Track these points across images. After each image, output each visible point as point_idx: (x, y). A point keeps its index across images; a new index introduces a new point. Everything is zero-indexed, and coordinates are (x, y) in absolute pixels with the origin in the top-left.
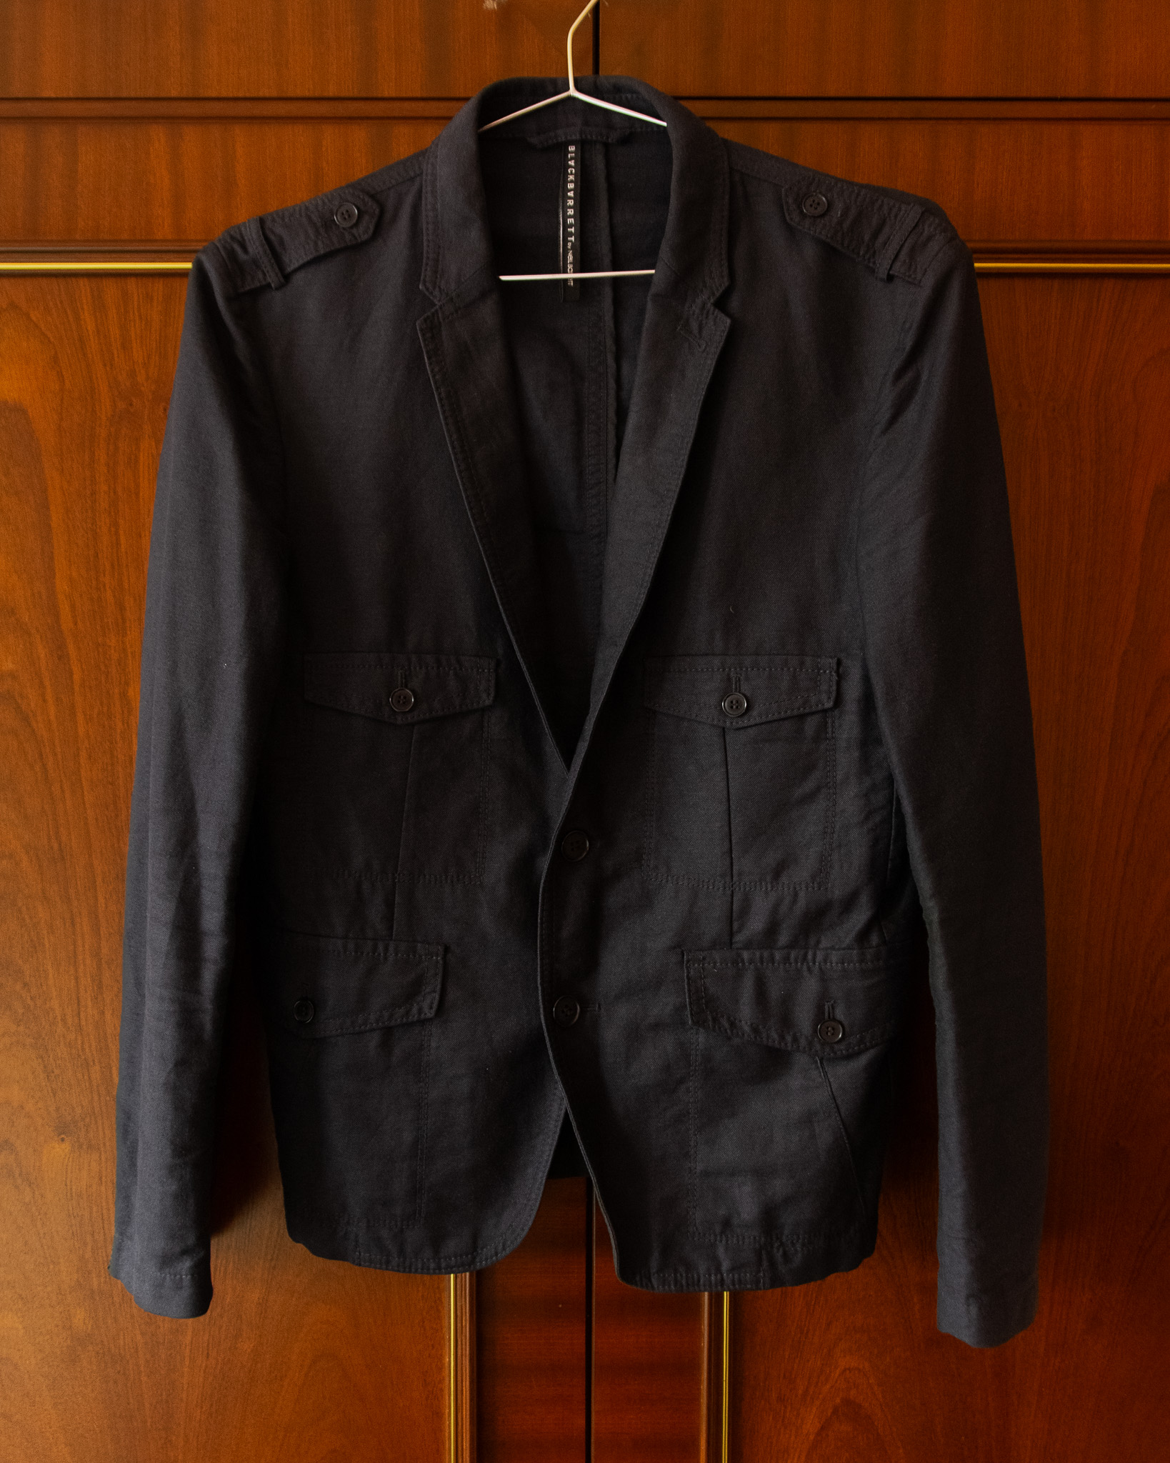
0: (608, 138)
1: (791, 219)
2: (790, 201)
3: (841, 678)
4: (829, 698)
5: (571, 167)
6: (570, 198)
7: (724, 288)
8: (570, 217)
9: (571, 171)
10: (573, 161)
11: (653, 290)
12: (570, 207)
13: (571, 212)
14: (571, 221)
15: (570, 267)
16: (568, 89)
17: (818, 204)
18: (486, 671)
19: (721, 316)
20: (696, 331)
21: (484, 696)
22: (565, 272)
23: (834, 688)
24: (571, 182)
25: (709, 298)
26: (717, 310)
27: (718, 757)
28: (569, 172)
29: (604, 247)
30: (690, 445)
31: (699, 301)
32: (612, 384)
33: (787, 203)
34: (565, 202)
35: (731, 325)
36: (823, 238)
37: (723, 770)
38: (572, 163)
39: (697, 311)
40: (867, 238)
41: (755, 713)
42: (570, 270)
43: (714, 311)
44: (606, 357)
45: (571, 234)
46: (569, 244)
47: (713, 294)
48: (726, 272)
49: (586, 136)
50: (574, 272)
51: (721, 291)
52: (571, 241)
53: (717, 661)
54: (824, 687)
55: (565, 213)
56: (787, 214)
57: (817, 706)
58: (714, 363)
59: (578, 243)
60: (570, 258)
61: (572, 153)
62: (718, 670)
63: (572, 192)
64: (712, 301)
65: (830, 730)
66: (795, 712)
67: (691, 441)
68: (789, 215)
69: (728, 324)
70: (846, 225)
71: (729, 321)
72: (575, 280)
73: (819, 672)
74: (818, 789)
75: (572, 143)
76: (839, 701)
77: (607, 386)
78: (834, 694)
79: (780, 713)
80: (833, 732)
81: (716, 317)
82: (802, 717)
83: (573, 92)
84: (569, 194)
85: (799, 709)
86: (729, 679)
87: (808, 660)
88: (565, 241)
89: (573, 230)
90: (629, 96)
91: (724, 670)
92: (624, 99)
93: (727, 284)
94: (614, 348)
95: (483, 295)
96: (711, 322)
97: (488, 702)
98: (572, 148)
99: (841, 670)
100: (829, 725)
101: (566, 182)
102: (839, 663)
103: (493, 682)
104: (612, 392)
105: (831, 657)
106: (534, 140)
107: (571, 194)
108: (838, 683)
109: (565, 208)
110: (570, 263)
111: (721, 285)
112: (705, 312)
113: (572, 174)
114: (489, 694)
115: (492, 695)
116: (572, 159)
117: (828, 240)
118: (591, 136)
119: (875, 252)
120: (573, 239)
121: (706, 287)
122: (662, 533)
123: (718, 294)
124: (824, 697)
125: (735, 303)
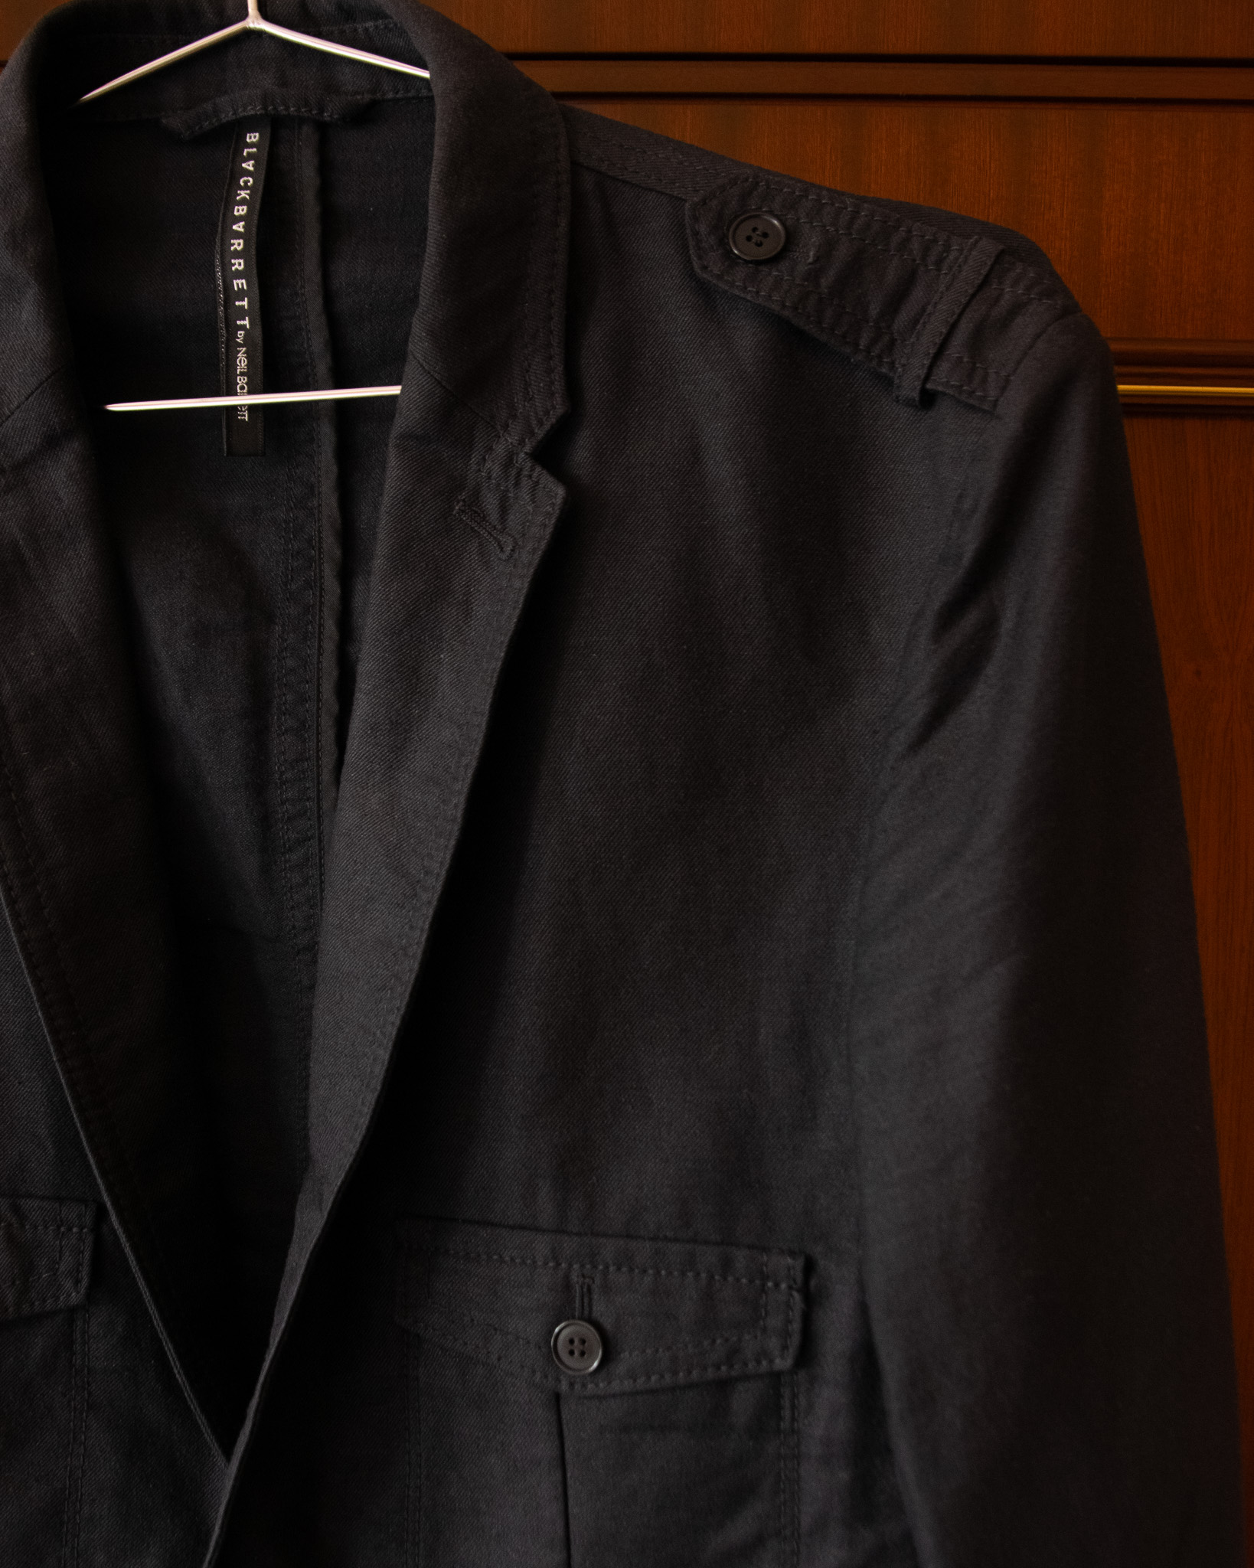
0: (321, 111)
1: (705, 268)
2: (703, 228)
3: (812, 1299)
4: (785, 1347)
5: (248, 173)
6: (238, 235)
7: (554, 420)
8: (238, 275)
9: (246, 182)
10: (252, 162)
11: (399, 425)
12: (237, 255)
13: (238, 264)
14: (240, 283)
15: (241, 381)
16: (244, 15)
17: (765, 235)
18: (75, 1230)
19: (548, 481)
20: (494, 516)
21: (68, 1284)
22: (231, 392)
23: (796, 1326)
24: (243, 202)
25: (522, 442)
26: (538, 469)
27: (545, 1449)
28: (242, 184)
29: (316, 341)
30: (470, 773)
31: (500, 449)
32: (330, 628)
33: (696, 234)
34: (225, 244)
35: (565, 501)
36: (775, 307)
37: (558, 1475)
38: (249, 166)
39: (496, 471)
40: (874, 311)
41: (621, 1368)
42: (242, 388)
43: (532, 470)
44: (321, 571)
45: (242, 313)
46: (241, 333)
47: (532, 434)
48: (558, 387)
49: (275, 108)
50: (250, 392)
51: (547, 426)
52: (243, 327)
53: (541, 1245)
54: (774, 1322)
55: (226, 266)
56: (694, 258)
57: (759, 1362)
58: (526, 585)
59: (258, 333)
60: (242, 362)
61: (252, 145)
62: (546, 1264)
63: (242, 224)
64: (528, 448)
65: (786, 1413)
66: (710, 1374)
67: (474, 763)
68: (700, 258)
69: (559, 501)
70: (826, 282)
71: (560, 492)
72: (252, 408)
73: (763, 1285)
74: (759, 1541)
75: (251, 124)
76: (807, 1354)
77: (320, 633)
78: (795, 1340)
79: (675, 1373)
80: (793, 1419)
81: (537, 483)
82: (724, 1386)
83: (254, 21)
84: (235, 227)
85: (719, 1368)
86: (567, 1286)
87: (741, 1258)
88: (232, 329)
89: (245, 303)
90: (370, 24)
91: (558, 1264)
92: (360, 30)
93: (560, 410)
94: (338, 553)
95: (52, 442)
96: (525, 494)
97: (75, 1298)
98: (253, 138)
99: (813, 1283)
100: (786, 1403)
101: (230, 202)
102: (810, 1267)
103: (87, 1255)
104: (330, 646)
105: (792, 1254)
106: (174, 121)
107: (239, 227)
108: (807, 1319)
109: (227, 256)
110: (242, 374)
111: (547, 413)
112: (514, 472)
113: (246, 187)
114: (77, 1281)
115: (85, 1282)
116: (250, 157)
117: (786, 313)
118: (287, 108)
119: (893, 342)
120: (246, 322)
121: (514, 417)
122: (410, 968)
123: (540, 433)
124: (773, 1343)
125: (581, 455)
